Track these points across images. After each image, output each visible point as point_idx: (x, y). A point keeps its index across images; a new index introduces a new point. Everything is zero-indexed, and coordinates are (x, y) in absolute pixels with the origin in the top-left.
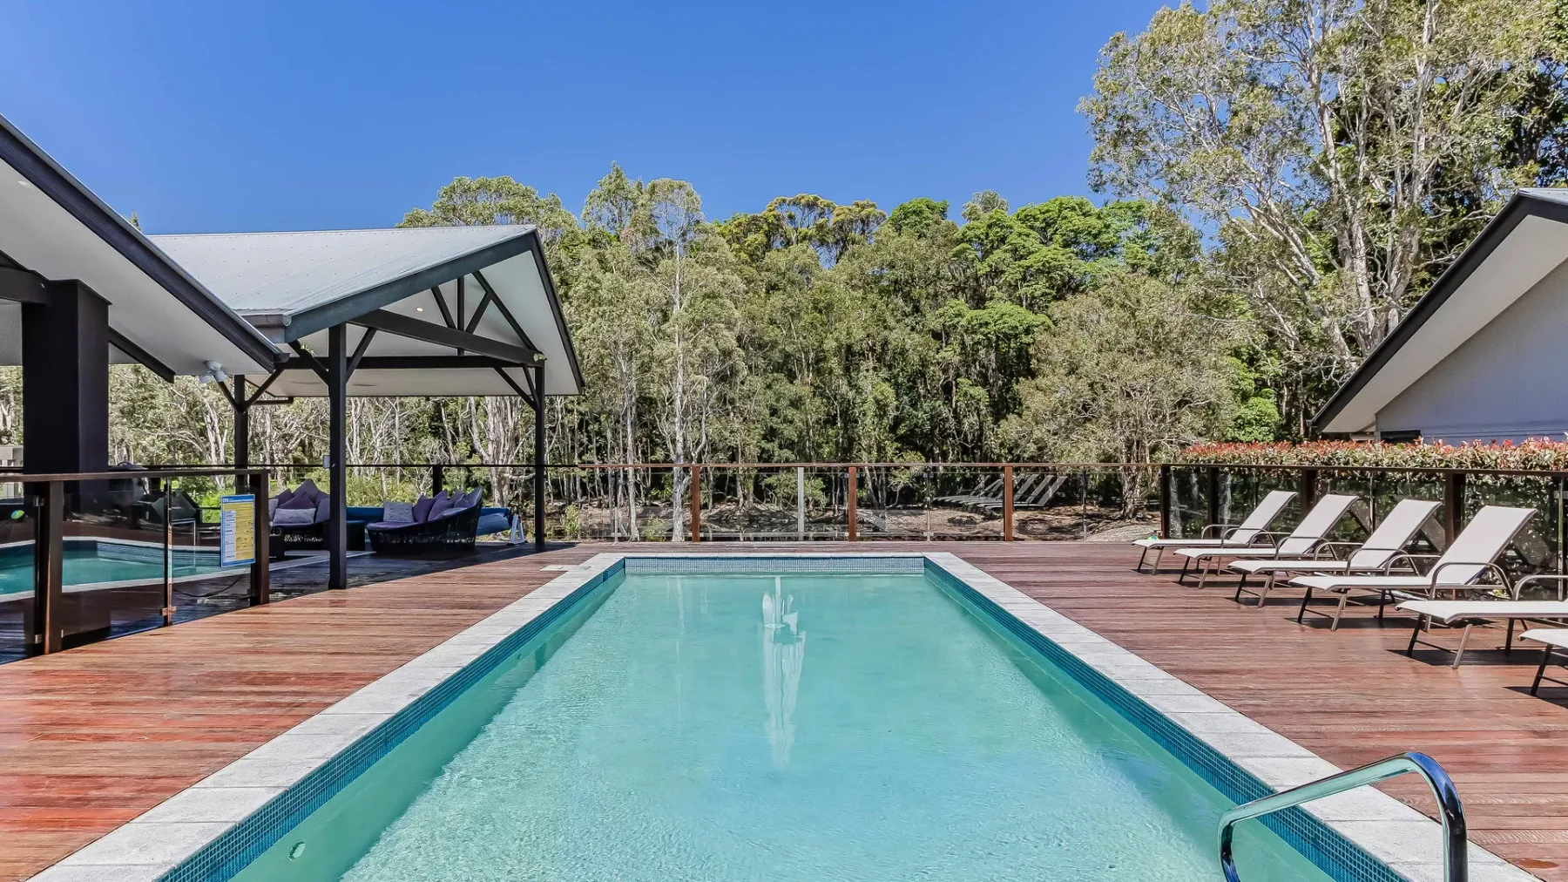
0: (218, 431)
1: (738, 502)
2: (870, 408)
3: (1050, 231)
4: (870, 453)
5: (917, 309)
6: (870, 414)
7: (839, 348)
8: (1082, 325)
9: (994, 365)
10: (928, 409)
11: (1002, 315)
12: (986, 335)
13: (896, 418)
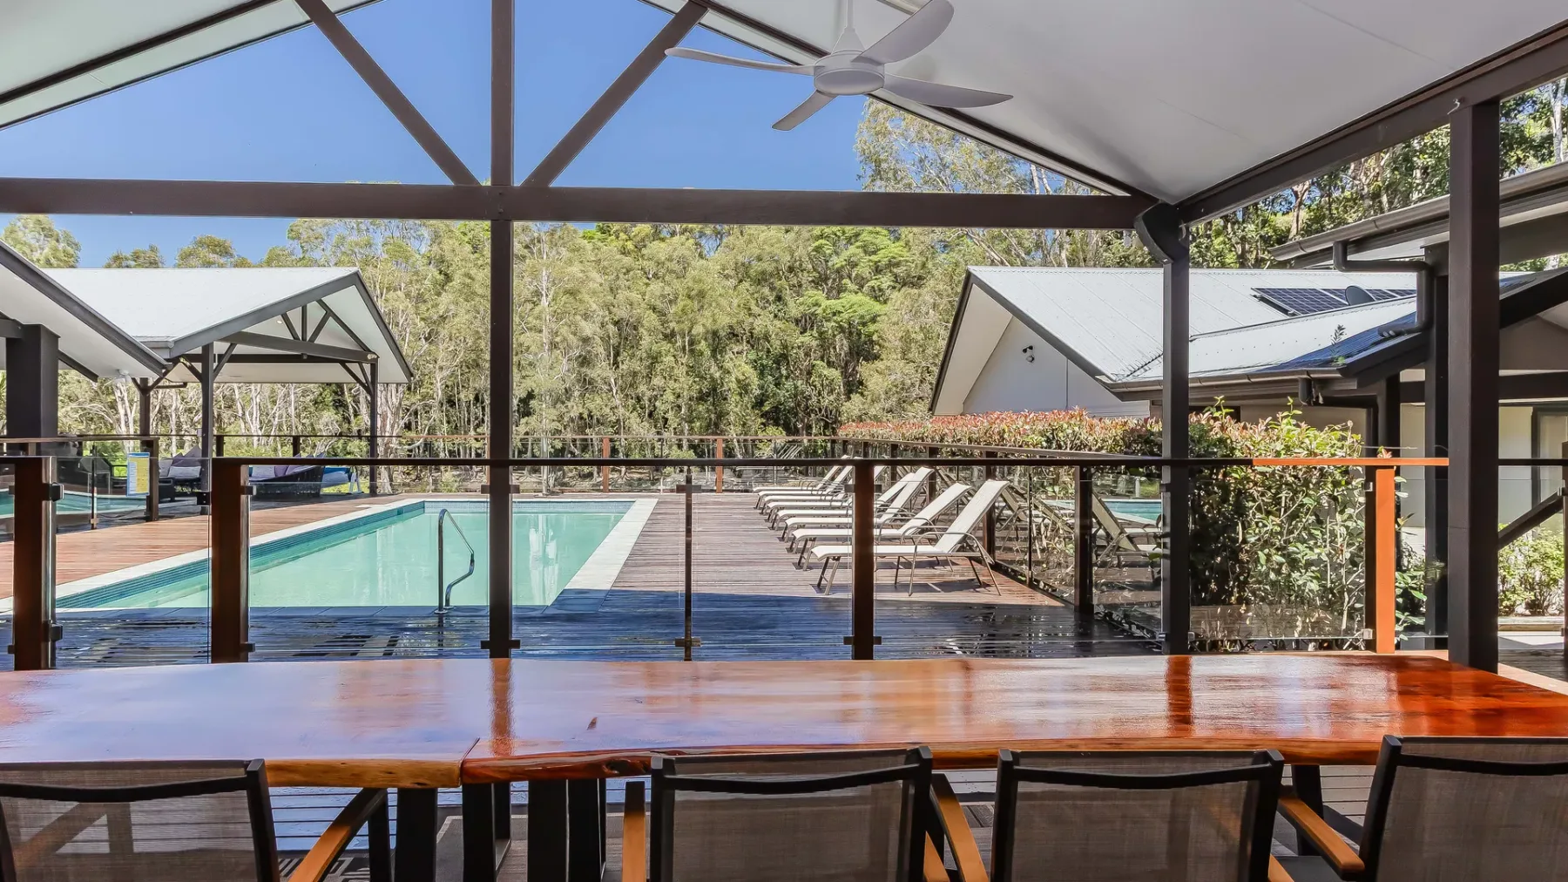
0: (127, 404)
2: (735, 387)
5: (779, 298)
6: (735, 392)
7: (707, 332)
8: (913, 315)
9: (847, 349)
10: (790, 388)
11: (854, 305)
12: (839, 323)
13: (760, 395)
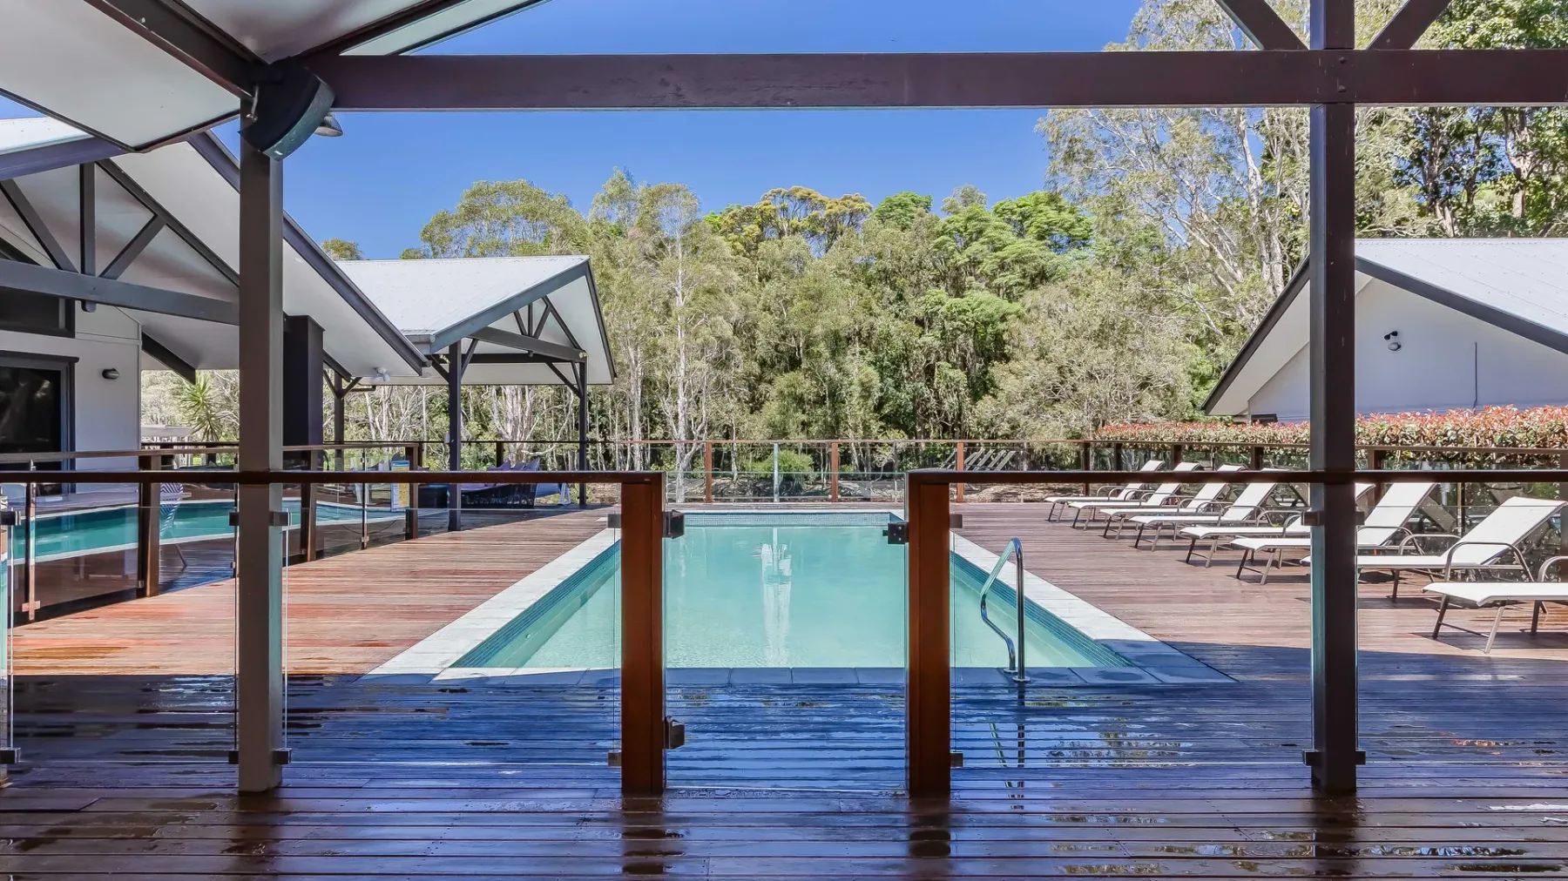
1: (732, 477)
2: (856, 389)
3: (1026, 223)
4: (856, 431)
5: (900, 297)
6: (856, 395)
7: (827, 333)
8: (1051, 313)
9: (972, 349)
10: (910, 390)
11: (981, 303)
12: (964, 322)
13: (881, 398)
